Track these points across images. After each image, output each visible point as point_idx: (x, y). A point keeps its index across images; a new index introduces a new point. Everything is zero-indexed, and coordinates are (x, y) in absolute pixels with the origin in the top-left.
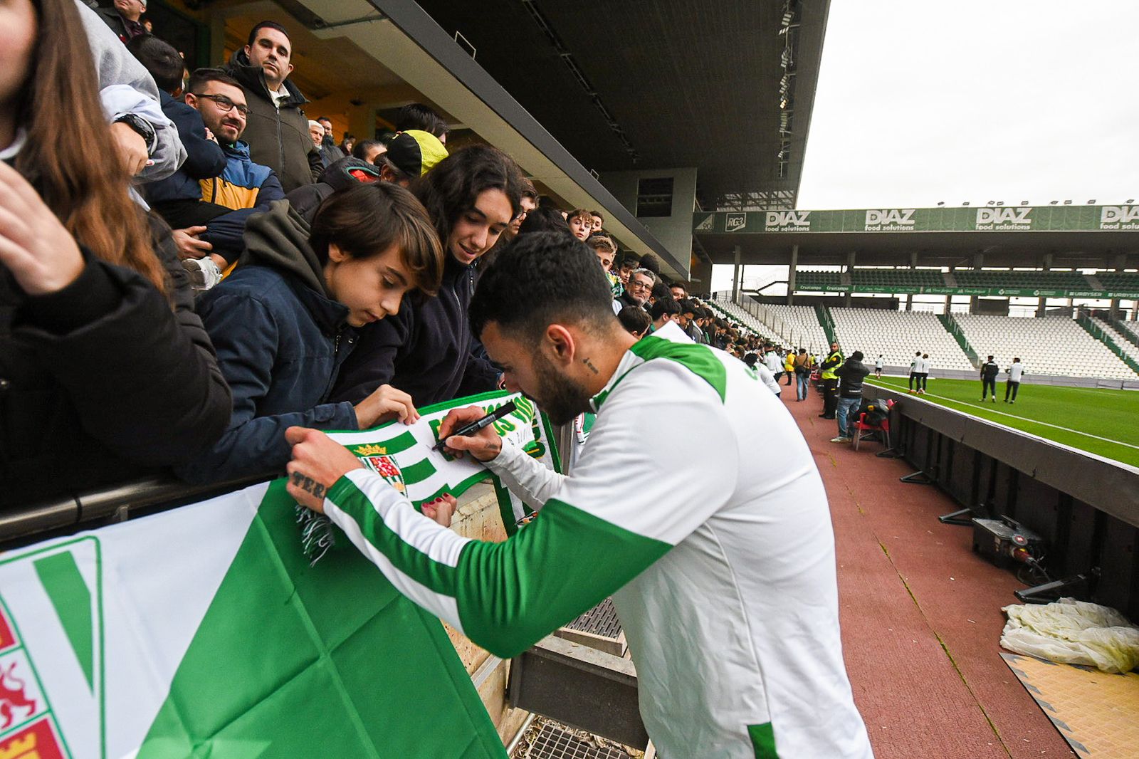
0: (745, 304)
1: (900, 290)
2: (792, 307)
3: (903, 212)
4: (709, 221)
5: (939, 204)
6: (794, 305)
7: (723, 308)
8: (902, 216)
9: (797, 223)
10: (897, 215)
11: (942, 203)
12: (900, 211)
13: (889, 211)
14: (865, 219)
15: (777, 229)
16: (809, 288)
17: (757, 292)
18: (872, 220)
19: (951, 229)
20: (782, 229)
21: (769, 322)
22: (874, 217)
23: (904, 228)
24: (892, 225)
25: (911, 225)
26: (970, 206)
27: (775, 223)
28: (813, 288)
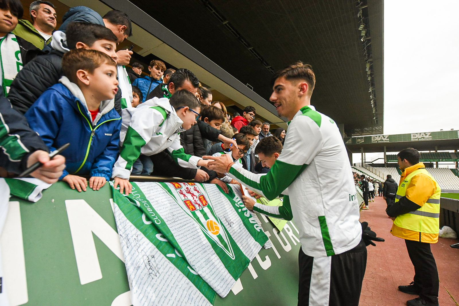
0: (367, 167)
1: (431, 160)
2: (387, 168)
3: (426, 134)
4: (350, 140)
5: (441, 130)
6: (387, 167)
7: (359, 169)
8: (426, 135)
9: (384, 139)
10: (424, 135)
11: (442, 130)
12: (425, 133)
13: (420, 133)
14: (411, 137)
15: (376, 142)
16: (392, 161)
17: (371, 162)
18: (414, 137)
19: (448, 138)
20: (378, 142)
21: (378, 174)
22: (414, 136)
23: (427, 139)
24: (422, 138)
25: (430, 138)
26: (454, 130)
27: (375, 140)
28: (394, 161)
